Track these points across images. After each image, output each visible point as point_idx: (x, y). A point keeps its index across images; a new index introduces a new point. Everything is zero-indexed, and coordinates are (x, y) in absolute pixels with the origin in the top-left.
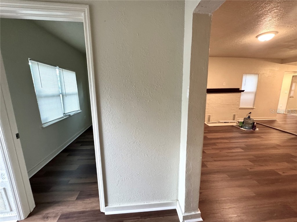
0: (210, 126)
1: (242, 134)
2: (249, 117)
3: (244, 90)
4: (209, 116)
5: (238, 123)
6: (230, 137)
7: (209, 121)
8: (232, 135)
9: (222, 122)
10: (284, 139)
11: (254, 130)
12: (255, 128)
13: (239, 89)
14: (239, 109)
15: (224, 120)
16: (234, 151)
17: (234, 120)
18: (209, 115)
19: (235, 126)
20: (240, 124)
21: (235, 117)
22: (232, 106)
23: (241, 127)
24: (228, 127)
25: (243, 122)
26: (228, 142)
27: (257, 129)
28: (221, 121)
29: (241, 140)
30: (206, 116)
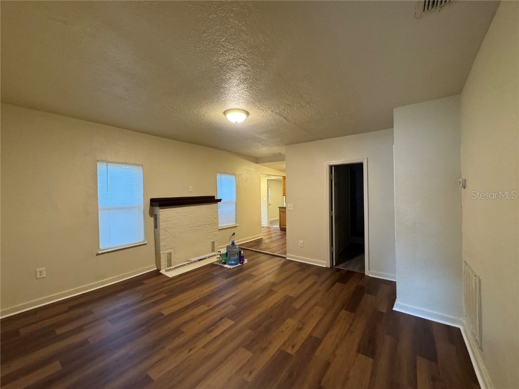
0: (170, 276)
1: (227, 278)
2: (233, 244)
3: (221, 200)
4: (170, 254)
5: (219, 256)
6: (209, 295)
7: (171, 266)
8: (212, 288)
9: (195, 262)
10: (277, 270)
11: (242, 263)
12: (243, 260)
13: (214, 197)
14: (219, 230)
15: (198, 256)
16: (217, 332)
17: (213, 251)
18: (168, 253)
19: (216, 263)
20: (222, 258)
21: (215, 246)
22: (207, 227)
23: (225, 263)
24: (204, 270)
25: (227, 253)
26: (206, 309)
27: (246, 261)
28: (193, 260)
29: (227, 293)
30: (162, 256)
